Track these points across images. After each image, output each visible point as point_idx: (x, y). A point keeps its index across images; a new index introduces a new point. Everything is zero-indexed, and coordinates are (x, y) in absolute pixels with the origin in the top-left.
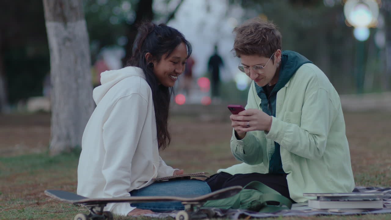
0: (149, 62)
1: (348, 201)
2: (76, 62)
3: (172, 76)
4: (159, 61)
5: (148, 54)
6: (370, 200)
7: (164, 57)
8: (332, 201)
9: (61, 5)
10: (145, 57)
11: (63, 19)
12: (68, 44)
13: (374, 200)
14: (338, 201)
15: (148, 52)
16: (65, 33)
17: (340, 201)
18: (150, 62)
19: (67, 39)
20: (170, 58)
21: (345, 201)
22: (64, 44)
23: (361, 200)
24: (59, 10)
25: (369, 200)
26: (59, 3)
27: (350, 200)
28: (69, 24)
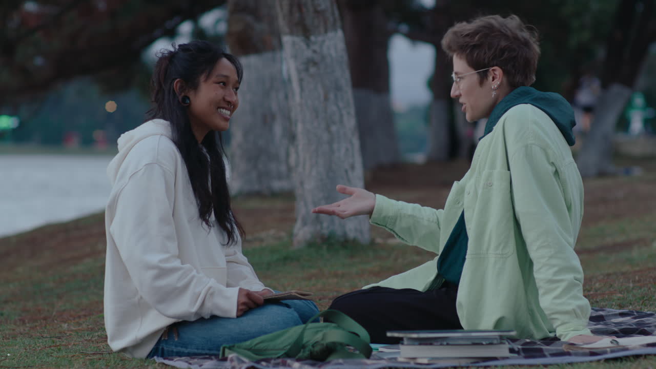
0: (180, 95)
1: (448, 344)
2: (326, 99)
3: (222, 110)
4: (195, 87)
5: (177, 82)
6: (484, 343)
7: (202, 78)
8: (420, 344)
9: (300, 7)
10: (173, 88)
11: (304, 30)
12: (312, 70)
13: (491, 344)
14: (431, 344)
15: (176, 79)
16: (308, 53)
17: (434, 345)
18: (183, 94)
19: (311, 62)
20: (213, 79)
21: (441, 345)
22: (307, 70)
23: (469, 343)
24: (297, 15)
25: (482, 344)
26: (297, 5)
27: (451, 343)
28: (313, 38)
